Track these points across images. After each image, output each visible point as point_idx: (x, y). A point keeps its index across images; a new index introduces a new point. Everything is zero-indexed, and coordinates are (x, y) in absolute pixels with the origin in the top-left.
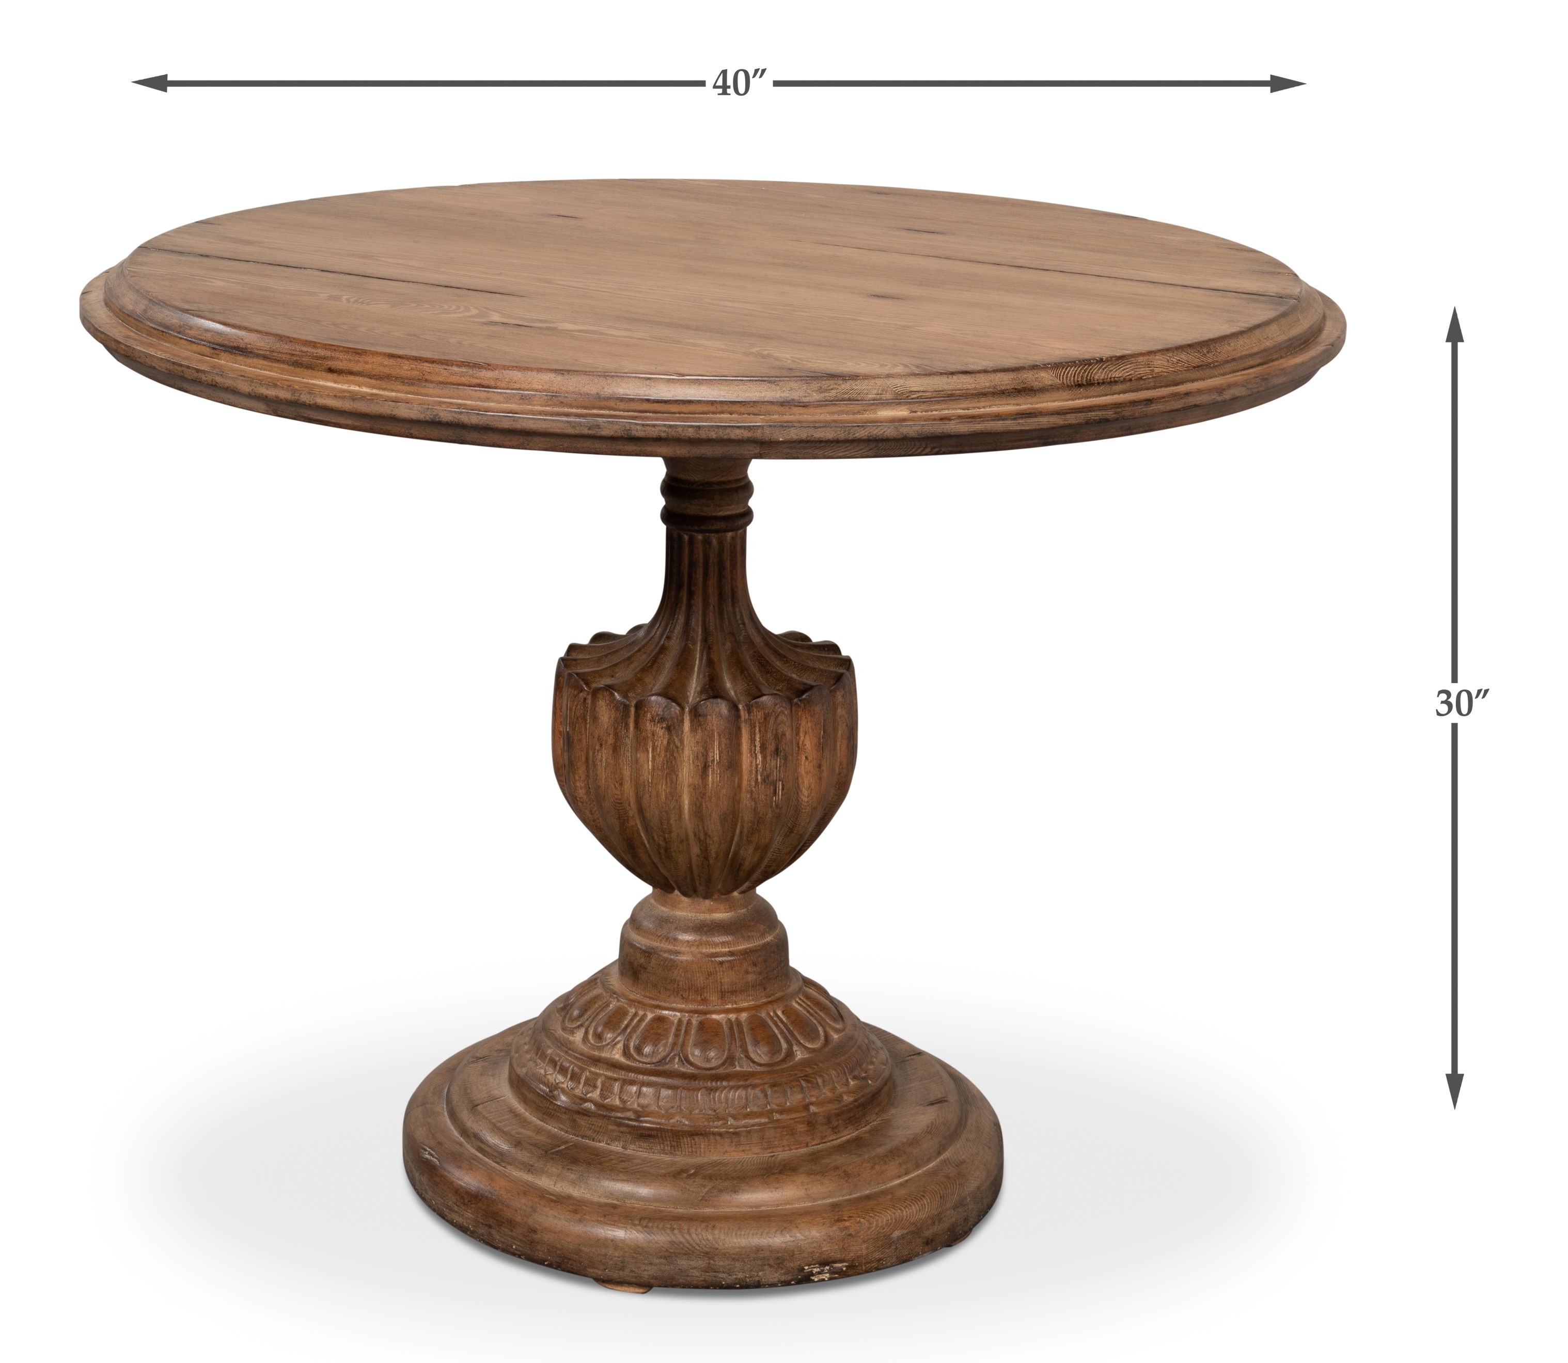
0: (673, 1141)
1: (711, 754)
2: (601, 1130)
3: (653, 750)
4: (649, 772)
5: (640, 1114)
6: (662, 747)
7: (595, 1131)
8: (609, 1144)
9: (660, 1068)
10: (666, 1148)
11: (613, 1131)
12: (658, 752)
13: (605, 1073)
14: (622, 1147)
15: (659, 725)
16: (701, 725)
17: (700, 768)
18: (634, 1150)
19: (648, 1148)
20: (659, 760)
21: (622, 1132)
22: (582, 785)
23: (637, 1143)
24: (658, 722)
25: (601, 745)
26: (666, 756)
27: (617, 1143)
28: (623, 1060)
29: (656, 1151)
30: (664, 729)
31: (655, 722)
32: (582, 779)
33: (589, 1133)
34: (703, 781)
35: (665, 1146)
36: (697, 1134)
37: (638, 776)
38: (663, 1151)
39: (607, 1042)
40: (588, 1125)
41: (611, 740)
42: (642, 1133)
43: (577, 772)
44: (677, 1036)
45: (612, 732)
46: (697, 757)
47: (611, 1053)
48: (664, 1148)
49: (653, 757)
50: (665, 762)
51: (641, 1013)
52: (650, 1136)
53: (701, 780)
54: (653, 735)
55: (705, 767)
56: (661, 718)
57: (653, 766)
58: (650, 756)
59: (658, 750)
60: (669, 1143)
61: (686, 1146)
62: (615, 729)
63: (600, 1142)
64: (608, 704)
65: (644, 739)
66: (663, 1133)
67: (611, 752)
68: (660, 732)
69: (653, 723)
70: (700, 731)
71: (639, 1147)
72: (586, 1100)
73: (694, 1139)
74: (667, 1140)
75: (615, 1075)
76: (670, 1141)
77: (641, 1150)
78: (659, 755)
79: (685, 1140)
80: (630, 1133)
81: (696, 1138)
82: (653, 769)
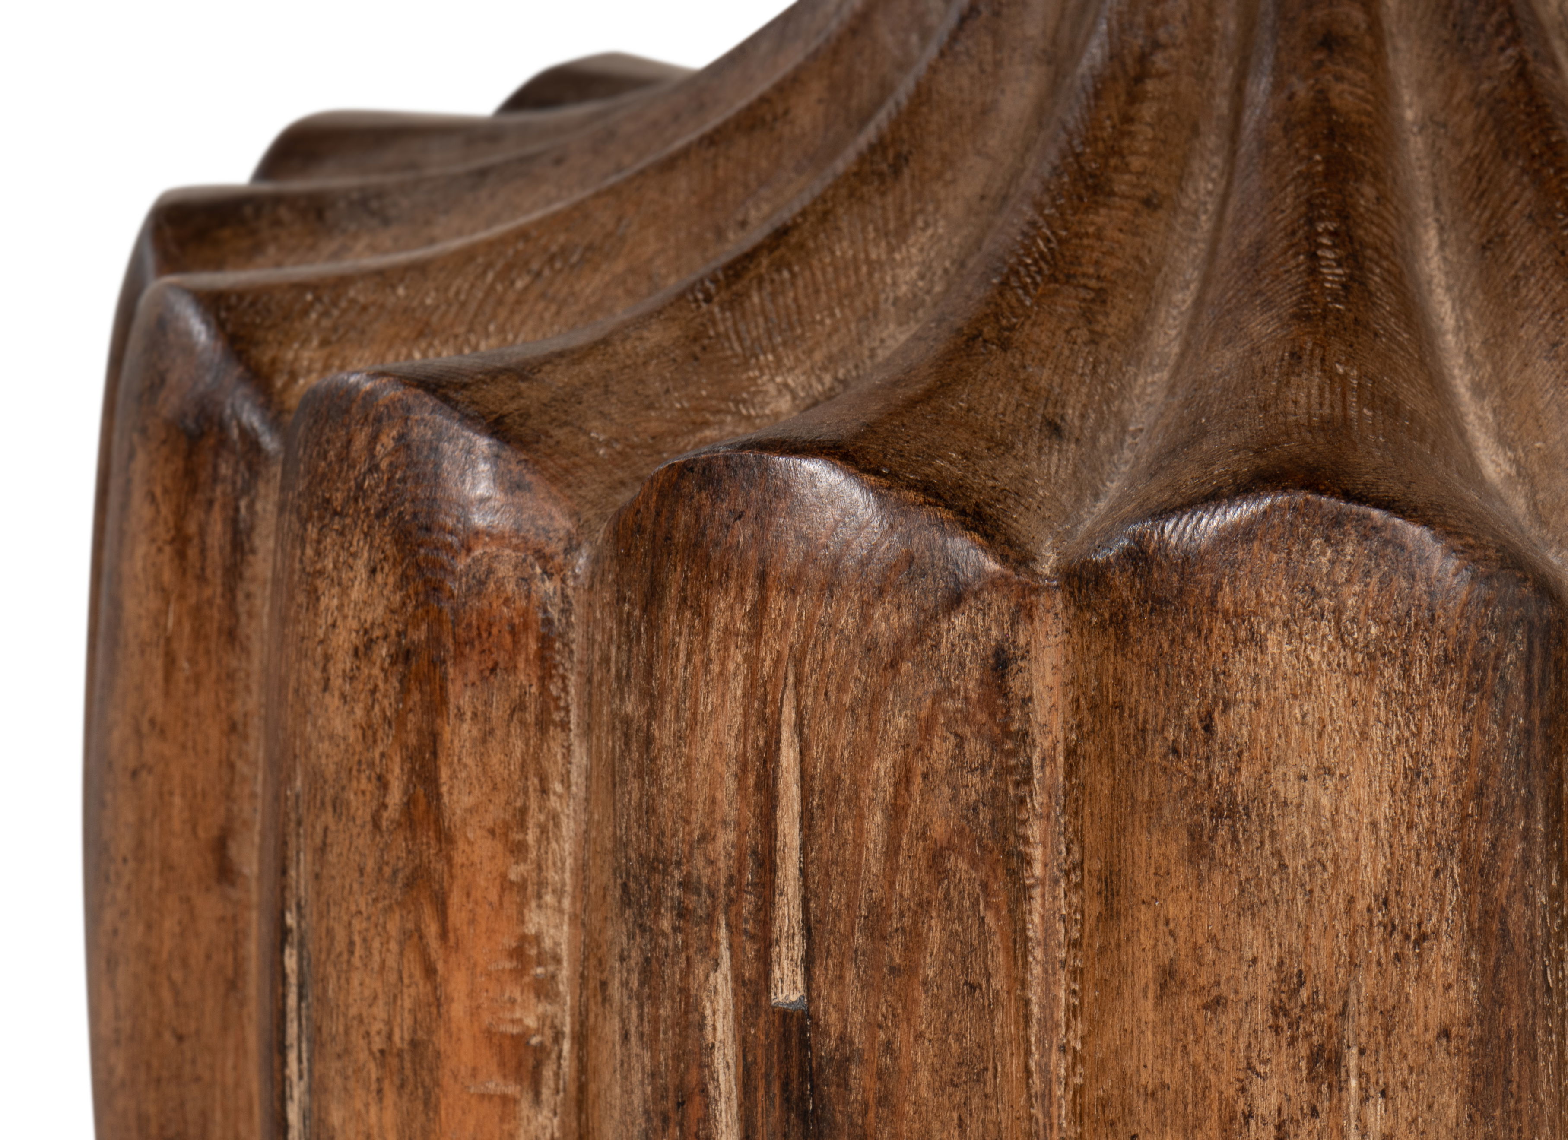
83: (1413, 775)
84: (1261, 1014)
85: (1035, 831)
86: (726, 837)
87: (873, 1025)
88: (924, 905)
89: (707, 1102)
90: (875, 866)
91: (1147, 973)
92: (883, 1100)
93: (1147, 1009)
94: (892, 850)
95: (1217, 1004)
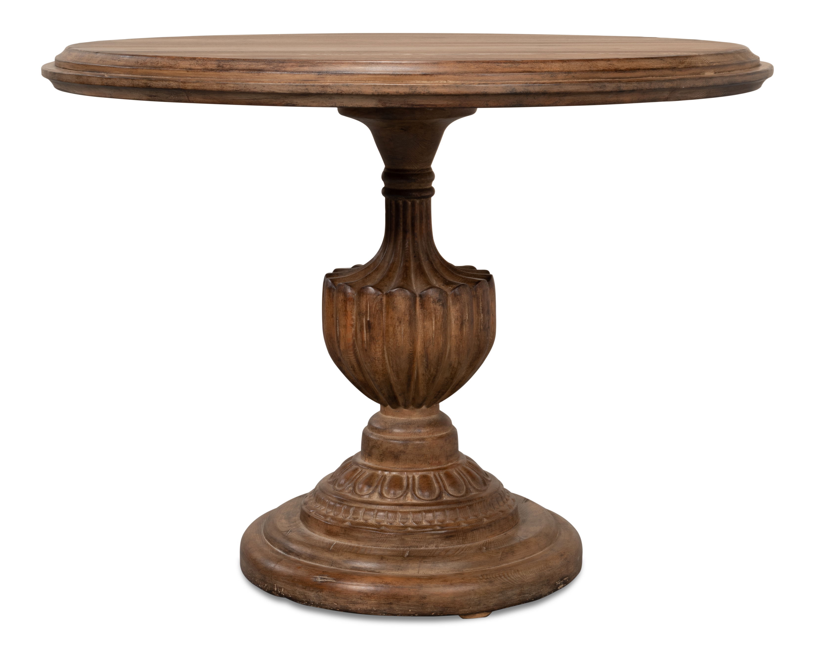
0: (464, 536)
1: (464, 316)
2: (422, 540)
3: (435, 318)
4: (433, 332)
5: (442, 526)
6: (440, 316)
7: (418, 542)
8: (427, 547)
9: (438, 501)
10: (460, 541)
11: (429, 539)
12: (438, 319)
13: (411, 510)
14: (436, 547)
15: (438, 304)
16: (459, 300)
17: (459, 325)
18: (443, 546)
19: (451, 543)
20: (439, 324)
21: (435, 538)
22: (380, 350)
23: (444, 542)
24: (437, 302)
25: (400, 322)
26: (442, 321)
27: (432, 545)
28: (414, 501)
29: (455, 544)
30: (441, 306)
31: (435, 302)
32: (380, 346)
33: (414, 544)
34: (461, 332)
35: (459, 540)
36: (475, 530)
37: (425, 335)
38: (459, 543)
39: (400, 495)
40: (413, 540)
41: (407, 318)
42: (447, 536)
43: (377, 343)
44: (438, 483)
45: (407, 313)
46: (457, 319)
47: (405, 500)
48: (459, 541)
49: (436, 323)
50: (442, 324)
51: (410, 476)
52: (451, 536)
53: (460, 332)
54: (435, 310)
55: (462, 324)
56: (439, 300)
57: (436, 327)
58: (434, 322)
59: (438, 318)
60: (461, 538)
61: (470, 537)
62: (410, 311)
63: (421, 547)
64: (404, 298)
65: (430, 313)
66: (458, 533)
67: (408, 325)
68: (439, 307)
69: (434, 303)
70: (458, 304)
71: (446, 544)
72: (406, 527)
73: (473, 533)
74: (460, 537)
75: (417, 510)
76: (462, 536)
77: (447, 545)
78: (439, 321)
79: (469, 534)
80: (440, 537)
81: (474, 532)
82: (436, 330)
83: (406, 305)
84: (397, 319)
85: (384, 309)
86: (365, 310)
87: (373, 321)
88: (377, 314)
89: (364, 326)
90: (374, 311)
91: (390, 317)
92: (374, 325)
93: (390, 320)
94: (375, 310)
95: (394, 319)
